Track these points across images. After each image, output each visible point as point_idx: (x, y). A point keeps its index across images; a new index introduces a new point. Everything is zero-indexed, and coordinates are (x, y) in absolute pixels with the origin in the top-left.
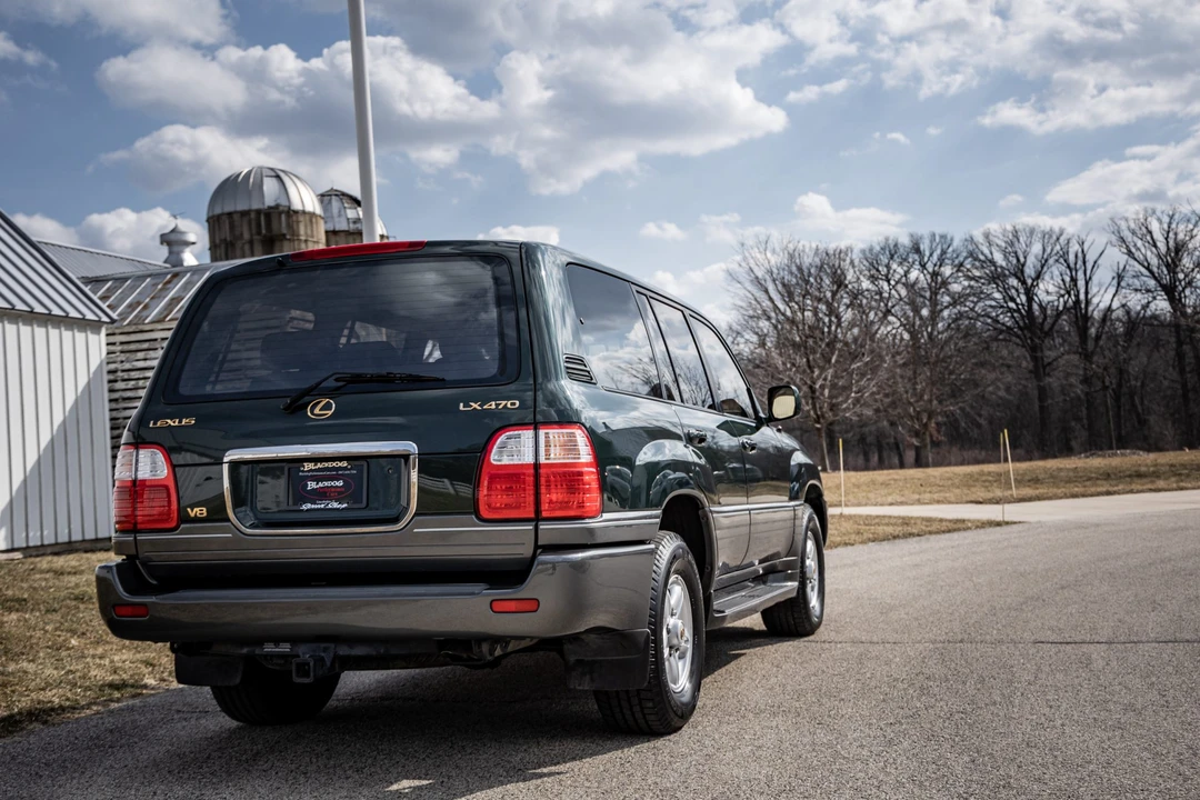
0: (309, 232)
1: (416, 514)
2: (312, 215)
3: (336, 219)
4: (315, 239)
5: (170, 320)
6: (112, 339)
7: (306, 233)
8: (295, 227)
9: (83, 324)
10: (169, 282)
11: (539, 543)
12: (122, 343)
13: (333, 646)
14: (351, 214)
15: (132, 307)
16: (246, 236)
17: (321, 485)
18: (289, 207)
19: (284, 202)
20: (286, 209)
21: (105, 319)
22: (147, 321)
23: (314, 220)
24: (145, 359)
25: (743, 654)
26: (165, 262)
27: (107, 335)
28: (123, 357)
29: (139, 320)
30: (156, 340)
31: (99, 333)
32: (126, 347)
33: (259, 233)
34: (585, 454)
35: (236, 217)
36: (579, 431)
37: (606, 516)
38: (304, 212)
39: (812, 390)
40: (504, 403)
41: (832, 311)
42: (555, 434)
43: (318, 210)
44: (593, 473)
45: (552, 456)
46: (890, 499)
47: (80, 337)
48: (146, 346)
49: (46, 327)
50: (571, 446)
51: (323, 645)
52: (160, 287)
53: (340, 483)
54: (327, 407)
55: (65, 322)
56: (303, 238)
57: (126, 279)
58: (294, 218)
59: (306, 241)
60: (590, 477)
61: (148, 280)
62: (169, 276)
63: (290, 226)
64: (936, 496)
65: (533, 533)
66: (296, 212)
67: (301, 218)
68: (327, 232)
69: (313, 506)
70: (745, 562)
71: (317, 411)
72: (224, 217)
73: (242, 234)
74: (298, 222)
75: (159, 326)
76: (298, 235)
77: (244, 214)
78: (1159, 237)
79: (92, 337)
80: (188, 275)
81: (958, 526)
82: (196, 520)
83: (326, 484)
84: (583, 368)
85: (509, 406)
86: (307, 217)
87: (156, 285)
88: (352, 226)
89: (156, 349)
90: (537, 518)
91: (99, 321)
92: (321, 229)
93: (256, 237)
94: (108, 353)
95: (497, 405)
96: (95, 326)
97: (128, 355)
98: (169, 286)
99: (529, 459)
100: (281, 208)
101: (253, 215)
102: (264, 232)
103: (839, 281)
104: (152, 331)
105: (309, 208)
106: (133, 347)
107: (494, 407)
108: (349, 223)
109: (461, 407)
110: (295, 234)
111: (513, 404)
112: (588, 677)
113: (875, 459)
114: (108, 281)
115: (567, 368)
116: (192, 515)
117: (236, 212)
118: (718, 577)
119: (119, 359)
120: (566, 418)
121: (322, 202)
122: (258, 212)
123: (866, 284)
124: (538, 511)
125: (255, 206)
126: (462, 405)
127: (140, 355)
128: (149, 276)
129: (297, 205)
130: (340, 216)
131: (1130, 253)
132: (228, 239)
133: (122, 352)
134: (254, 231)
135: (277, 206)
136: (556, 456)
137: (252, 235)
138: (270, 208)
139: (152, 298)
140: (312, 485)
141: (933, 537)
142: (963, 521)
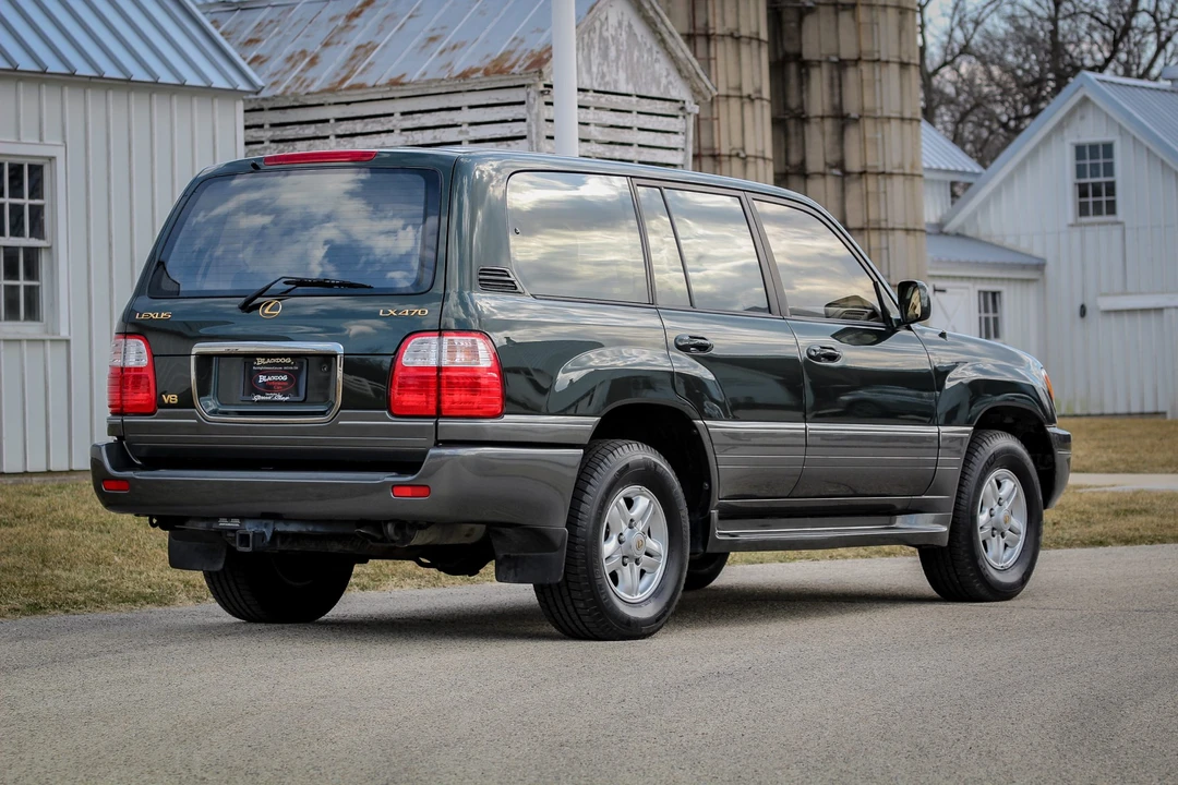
1: (341, 408)
5: (349, 88)
9: (206, 96)
10: (356, 13)
11: (440, 438)
13: (272, 522)
15: (290, 62)
17: (269, 379)
21: (243, 85)
22: (312, 88)
27: (247, 112)
29: (302, 83)
30: (327, 120)
31: (232, 110)
32: (278, 132)
34: (486, 360)
36: (482, 340)
37: (507, 418)
40: (416, 310)
42: (462, 341)
44: (494, 377)
45: (457, 360)
47: (202, 118)
50: (473, 351)
51: (265, 522)
53: (285, 378)
54: (276, 308)
55: (177, 93)
60: (492, 381)
62: (359, 4)
65: (433, 428)
69: (263, 398)
71: (266, 311)
75: (333, 97)
80: (391, 1)
82: (170, 406)
83: (274, 378)
84: (504, 278)
85: (420, 313)
89: (326, 138)
90: (439, 414)
91: (234, 89)
94: (247, 144)
95: (410, 312)
96: (225, 97)
97: (281, 146)
98: (356, 21)
99: (433, 363)
104: (321, 105)
106: (290, 132)
107: (407, 313)
109: (381, 313)
112: (513, 571)
114: (260, 8)
115: (480, 280)
116: (166, 401)
124: (439, 408)
126: (382, 311)
133: (273, 141)
136: (460, 359)
139: (327, 44)
140: (262, 379)
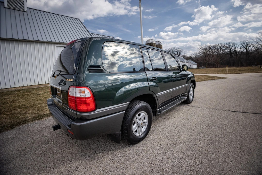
1: (63, 103)
3: (157, 44)
14: (159, 43)
39: (206, 60)
41: (209, 51)
46: (212, 73)
60: (91, 101)
64: (218, 73)
69: (58, 96)
70: (172, 98)
77: (149, 43)
78: (245, 43)
81: (220, 78)
84: (99, 69)
90: (76, 111)
103: (210, 49)
105: (155, 43)
107: (70, 80)
111: (72, 80)
113: (213, 66)
123: (213, 49)
129: (153, 43)
131: (242, 45)
135: (151, 43)
140: (58, 92)
141: (216, 80)
142: (221, 77)
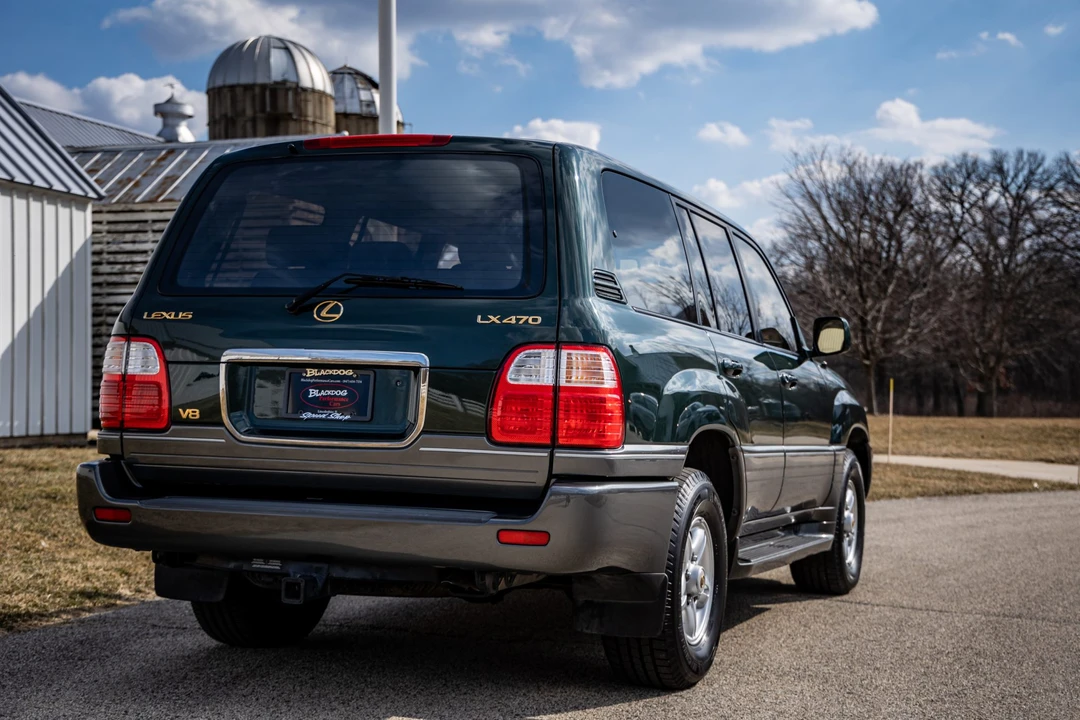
0: (318, 113)
1: (423, 432)
2: (322, 94)
3: (348, 101)
4: (324, 122)
5: (163, 201)
6: (99, 217)
7: (315, 116)
8: (303, 104)
9: (67, 199)
10: (163, 158)
11: (554, 472)
12: (109, 223)
13: (326, 566)
14: (364, 95)
15: (122, 183)
16: (249, 112)
17: (323, 393)
18: (297, 84)
19: (292, 78)
20: (294, 86)
21: (92, 194)
22: (138, 200)
23: (324, 100)
24: (134, 242)
25: (767, 609)
26: (159, 135)
27: (94, 212)
28: (109, 238)
29: (130, 197)
30: (146, 221)
31: (84, 210)
32: (113, 227)
33: (263, 110)
34: (609, 380)
35: (239, 91)
36: (605, 354)
37: (628, 448)
38: (313, 91)
39: (863, 322)
40: (525, 318)
41: (893, 235)
42: (579, 355)
43: (329, 90)
44: (616, 400)
45: (574, 379)
47: (64, 212)
48: (135, 227)
49: (27, 199)
50: (595, 370)
51: (316, 565)
52: (153, 163)
53: (344, 393)
54: (335, 310)
55: (48, 194)
56: (311, 119)
57: (116, 152)
58: (303, 97)
59: (314, 123)
60: (613, 403)
61: (141, 155)
62: (164, 153)
63: (297, 105)
64: (998, 451)
65: (548, 459)
66: (305, 90)
67: (310, 97)
68: (337, 115)
69: (314, 416)
70: (775, 509)
71: (324, 314)
72: (225, 90)
73: (244, 111)
74: (306, 101)
75: (151, 207)
76: (306, 116)
77: (248, 88)
79: (77, 214)
80: (185, 152)
81: (1023, 486)
82: (188, 422)
83: (329, 392)
84: (612, 285)
85: (530, 321)
86: (317, 96)
87: (149, 161)
88: (365, 109)
89: (146, 232)
90: (553, 446)
91: (86, 197)
92: (332, 109)
93: (259, 115)
94: (94, 233)
95: (518, 320)
96: (80, 202)
97: (115, 236)
98: (163, 163)
99: (548, 380)
100: (288, 85)
101: (257, 90)
102: (268, 109)
103: (904, 201)
104: (142, 211)
105: (319, 86)
106: (121, 227)
107: (514, 321)
108: (361, 106)
109: (479, 320)
110: (302, 115)
111: (534, 320)
112: (597, 620)
114: (96, 152)
115: (596, 284)
116: (184, 416)
117: (239, 85)
118: (745, 523)
119: (105, 239)
120: (592, 339)
121: (333, 80)
122: (264, 87)
123: (935, 206)
124: (554, 437)
125: (261, 80)
126: (479, 317)
127: (129, 237)
128: (142, 150)
129: (306, 83)
130: (352, 97)
132: (229, 115)
133: (109, 232)
134: (258, 109)
135: (284, 82)
136: (578, 379)
137: (255, 112)
138: (276, 83)
139: (145, 175)
140: (313, 393)
142: (1030, 481)
